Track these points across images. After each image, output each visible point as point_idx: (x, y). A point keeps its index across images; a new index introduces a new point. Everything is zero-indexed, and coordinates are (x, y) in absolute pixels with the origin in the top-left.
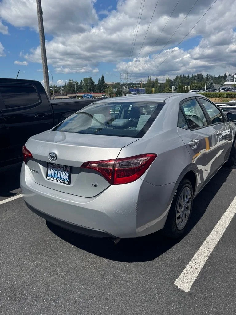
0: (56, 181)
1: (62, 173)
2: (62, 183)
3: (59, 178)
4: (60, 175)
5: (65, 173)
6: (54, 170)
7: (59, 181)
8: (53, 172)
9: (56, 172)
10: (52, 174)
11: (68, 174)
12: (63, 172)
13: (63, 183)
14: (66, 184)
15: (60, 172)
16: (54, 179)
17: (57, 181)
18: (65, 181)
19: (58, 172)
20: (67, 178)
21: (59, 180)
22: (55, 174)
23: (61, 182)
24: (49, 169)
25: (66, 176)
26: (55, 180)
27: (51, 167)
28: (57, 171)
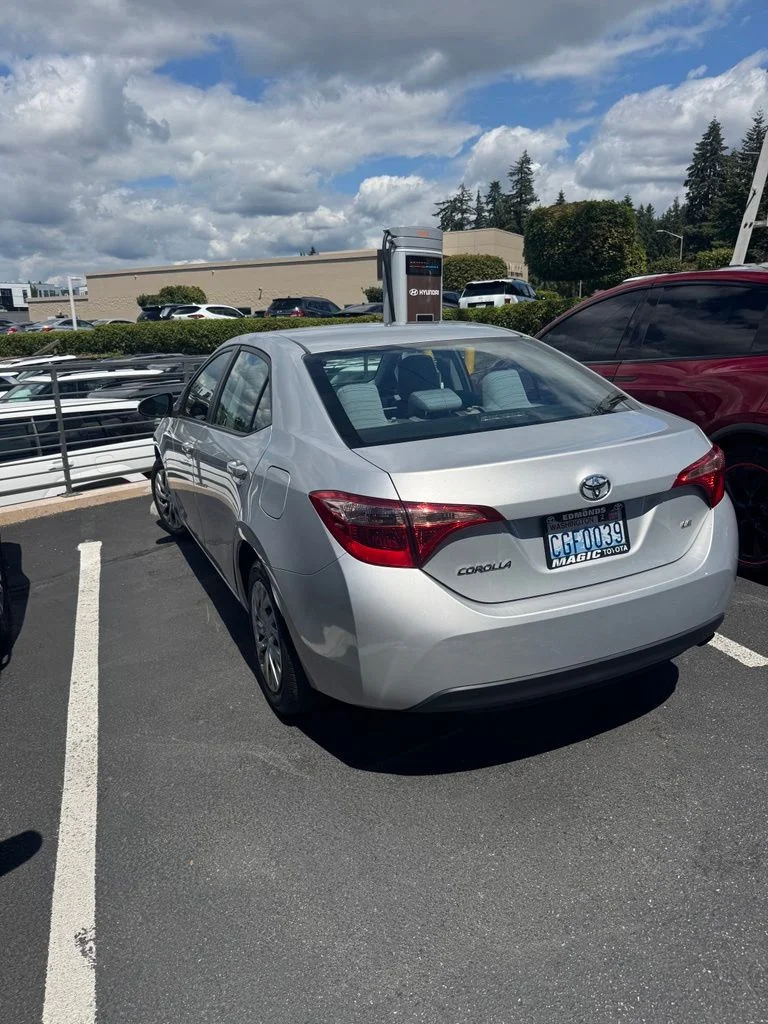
0: (586, 560)
1: (597, 531)
2: (608, 555)
3: (594, 547)
4: (593, 540)
5: (607, 528)
6: (570, 534)
7: (597, 553)
8: (568, 539)
9: (579, 536)
10: (567, 547)
11: (617, 526)
12: (601, 527)
13: (612, 554)
14: (621, 553)
15: (591, 530)
16: (579, 556)
17: (588, 558)
18: (614, 547)
19: (586, 533)
20: (615, 537)
21: (594, 553)
22: (575, 542)
23: (602, 555)
24: (550, 536)
25: (613, 533)
26: (583, 558)
27: (555, 530)
28: (581, 532)
